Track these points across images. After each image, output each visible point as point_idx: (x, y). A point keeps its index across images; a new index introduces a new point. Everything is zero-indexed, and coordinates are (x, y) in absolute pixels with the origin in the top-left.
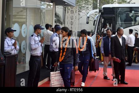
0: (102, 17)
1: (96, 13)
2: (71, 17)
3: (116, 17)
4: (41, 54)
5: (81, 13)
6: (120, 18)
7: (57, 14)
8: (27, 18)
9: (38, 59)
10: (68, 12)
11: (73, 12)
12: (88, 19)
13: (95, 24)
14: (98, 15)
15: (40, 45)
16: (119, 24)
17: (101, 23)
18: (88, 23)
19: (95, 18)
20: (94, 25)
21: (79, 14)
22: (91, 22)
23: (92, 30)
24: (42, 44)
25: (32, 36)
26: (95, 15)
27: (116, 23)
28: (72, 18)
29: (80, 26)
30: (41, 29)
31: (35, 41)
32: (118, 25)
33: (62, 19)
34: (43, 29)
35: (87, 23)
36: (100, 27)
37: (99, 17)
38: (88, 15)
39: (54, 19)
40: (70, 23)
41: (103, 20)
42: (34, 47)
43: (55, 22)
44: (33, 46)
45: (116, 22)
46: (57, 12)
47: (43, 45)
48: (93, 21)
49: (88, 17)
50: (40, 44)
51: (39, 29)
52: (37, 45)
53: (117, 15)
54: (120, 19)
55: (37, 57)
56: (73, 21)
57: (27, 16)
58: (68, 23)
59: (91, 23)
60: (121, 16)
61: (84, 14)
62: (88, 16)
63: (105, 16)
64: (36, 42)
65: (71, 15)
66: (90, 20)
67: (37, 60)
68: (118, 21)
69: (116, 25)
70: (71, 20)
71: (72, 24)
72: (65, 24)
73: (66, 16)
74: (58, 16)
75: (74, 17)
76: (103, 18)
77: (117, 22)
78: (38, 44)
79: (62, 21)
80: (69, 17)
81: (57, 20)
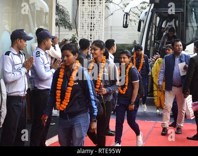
0: (156, 12)
1: (144, 5)
2: (90, 13)
3: (186, 12)
4: (26, 93)
5: (111, 5)
6: (195, 15)
7: (61, 7)
9: (20, 104)
10: (83, 3)
11: (95, 3)
12: (127, 18)
13: (142, 28)
14: (148, 9)
15: (23, 74)
16: (193, 27)
17: (154, 26)
18: (126, 26)
19: (142, 16)
20: (139, 30)
21: (107, 7)
22: (133, 23)
23: (135, 41)
24: (28, 71)
25: (8, 53)
26: (142, 8)
27: (187, 26)
28: (93, 16)
29: (110, 32)
31: (14, 65)
32: (190, 29)
33: (71, 18)
34: (30, 39)
35: (124, 27)
36: (152, 34)
37: (150, 13)
38: (127, 10)
39: (55, 17)
40: (88, 27)
41: (158, 19)
42: (11, 77)
43: (57, 24)
44: (10, 75)
45: (187, 22)
46: (60, 4)
47: (30, 74)
48: (138, 21)
49: (127, 14)
50: (24, 70)
51: (20, 38)
52: (18, 73)
53: (189, 7)
54: (196, 17)
55: (19, 98)
56: (94, 21)
58: (83, 27)
59: (134, 26)
60: (197, 11)
61: (118, 7)
62: (125, 11)
64: (16, 67)
65: (90, 9)
66: (131, 20)
67: (18, 106)
68: (191, 22)
69: (187, 31)
70: (89, 20)
71: (92, 28)
72: (76, 28)
73: (79, 12)
74: (63, 12)
75: (97, 13)
76: (159, 15)
77: (189, 24)
78: (19, 70)
79: (71, 21)
80: (86, 13)
81: (61, 20)
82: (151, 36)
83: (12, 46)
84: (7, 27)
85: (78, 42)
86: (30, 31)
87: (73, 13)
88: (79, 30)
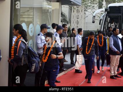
1: (102, 12)
2: (77, 16)
5: (87, 12)
7: (63, 13)
8: (33, 18)
10: (74, 11)
11: (79, 11)
12: (94, 18)
13: (101, 23)
14: (104, 14)
17: (107, 22)
18: (94, 22)
19: (101, 17)
20: (100, 24)
21: (84, 13)
22: (97, 21)
23: (98, 29)
25: (39, 35)
26: (101, 14)
28: (78, 18)
29: (86, 25)
30: (47, 29)
31: (41, 40)
33: (68, 18)
34: (49, 28)
35: (93, 23)
36: (106, 26)
37: (105, 16)
38: (94, 15)
39: (60, 18)
40: (76, 22)
41: (109, 19)
43: (61, 21)
44: (40, 45)
46: (63, 12)
48: (99, 20)
49: (94, 17)
56: (78, 20)
57: (34, 15)
58: (73, 22)
61: (90, 13)
62: (93, 15)
63: (111, 15)
64: (43, 41)
65: (77, 14)
66: (96, 19)
71: (78, 23)
72: (70, 23)
73: (72, 16)
74: (64, 16)
75: (80, 16)
76: (109, 17)
79: (68, 20)
80: (75, 16)
81: (63, 20)
82: (106, 27)
83: (41, 31)
84: (38, 23)
85: (71, 29)
86: (49, 25)
87: (69, 16)
88: (71, 24)
